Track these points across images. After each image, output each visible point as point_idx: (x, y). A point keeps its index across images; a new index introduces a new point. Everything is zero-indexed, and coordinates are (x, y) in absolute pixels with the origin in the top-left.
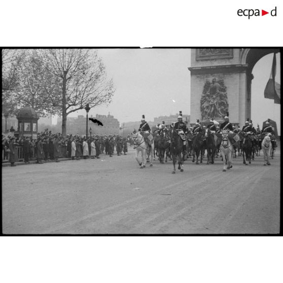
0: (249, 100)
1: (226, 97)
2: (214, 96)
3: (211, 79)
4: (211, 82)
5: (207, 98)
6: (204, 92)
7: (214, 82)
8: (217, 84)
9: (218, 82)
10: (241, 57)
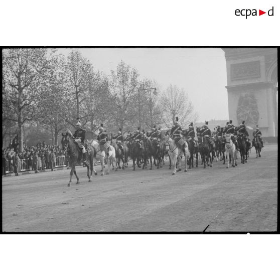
1: (256, 107)
2: (247, 108)
3: (244, 94)
5: (242, 109)
7: (246, 96)
8: (249, 98)
9: (250, 96)
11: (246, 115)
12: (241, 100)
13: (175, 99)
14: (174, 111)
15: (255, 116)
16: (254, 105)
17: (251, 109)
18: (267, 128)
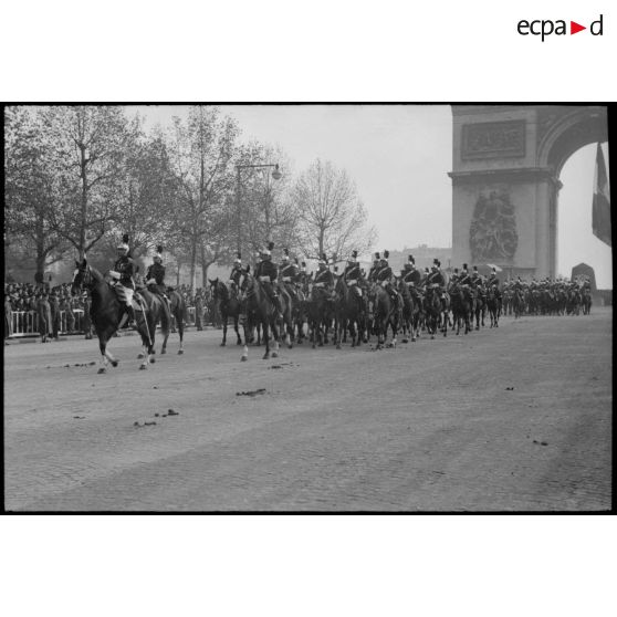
0: (552, 226)
1: (513, 223)
2: (493, 223)
3: (487, 193)
4: (488, 196)
5: (481, 225)
6: (476, 215)
7: (492, 198)
8: (498, 202)
9: (500, 198)
10: (539, 155)
11: (489, 238)
12: (480, 205)
13: (327, 194)
14: (324, 220)
15: (508, 241)
16: (508, 216)
17: (501, 225)
18: (533, 270)
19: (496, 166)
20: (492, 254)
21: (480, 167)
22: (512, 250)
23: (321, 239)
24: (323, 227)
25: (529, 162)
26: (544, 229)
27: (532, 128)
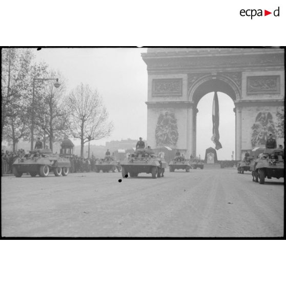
0: (194, 130)
1: (176, 127)
2: (167, 127)
3: (164, 112)
4: (164, 114)
5: (161, 128)
6: (159, 123)
7: (166, 115)
8: (169, 117)
9: (170, 115)
10: (188, 95)
11: (165, 134)
12: (161, 118)
14: (84, 117)
15: (174, 136)
16: (174, 124)
17: (170, 128)
18: (186, 150)
19: (168, 100)
20: (167, 142)
21: (161, 100)
22: (176, 140)
23: (82, 127)
24: (83, 121)
25: (184, 99)
26: (191, 131)
27: (185, 82)
